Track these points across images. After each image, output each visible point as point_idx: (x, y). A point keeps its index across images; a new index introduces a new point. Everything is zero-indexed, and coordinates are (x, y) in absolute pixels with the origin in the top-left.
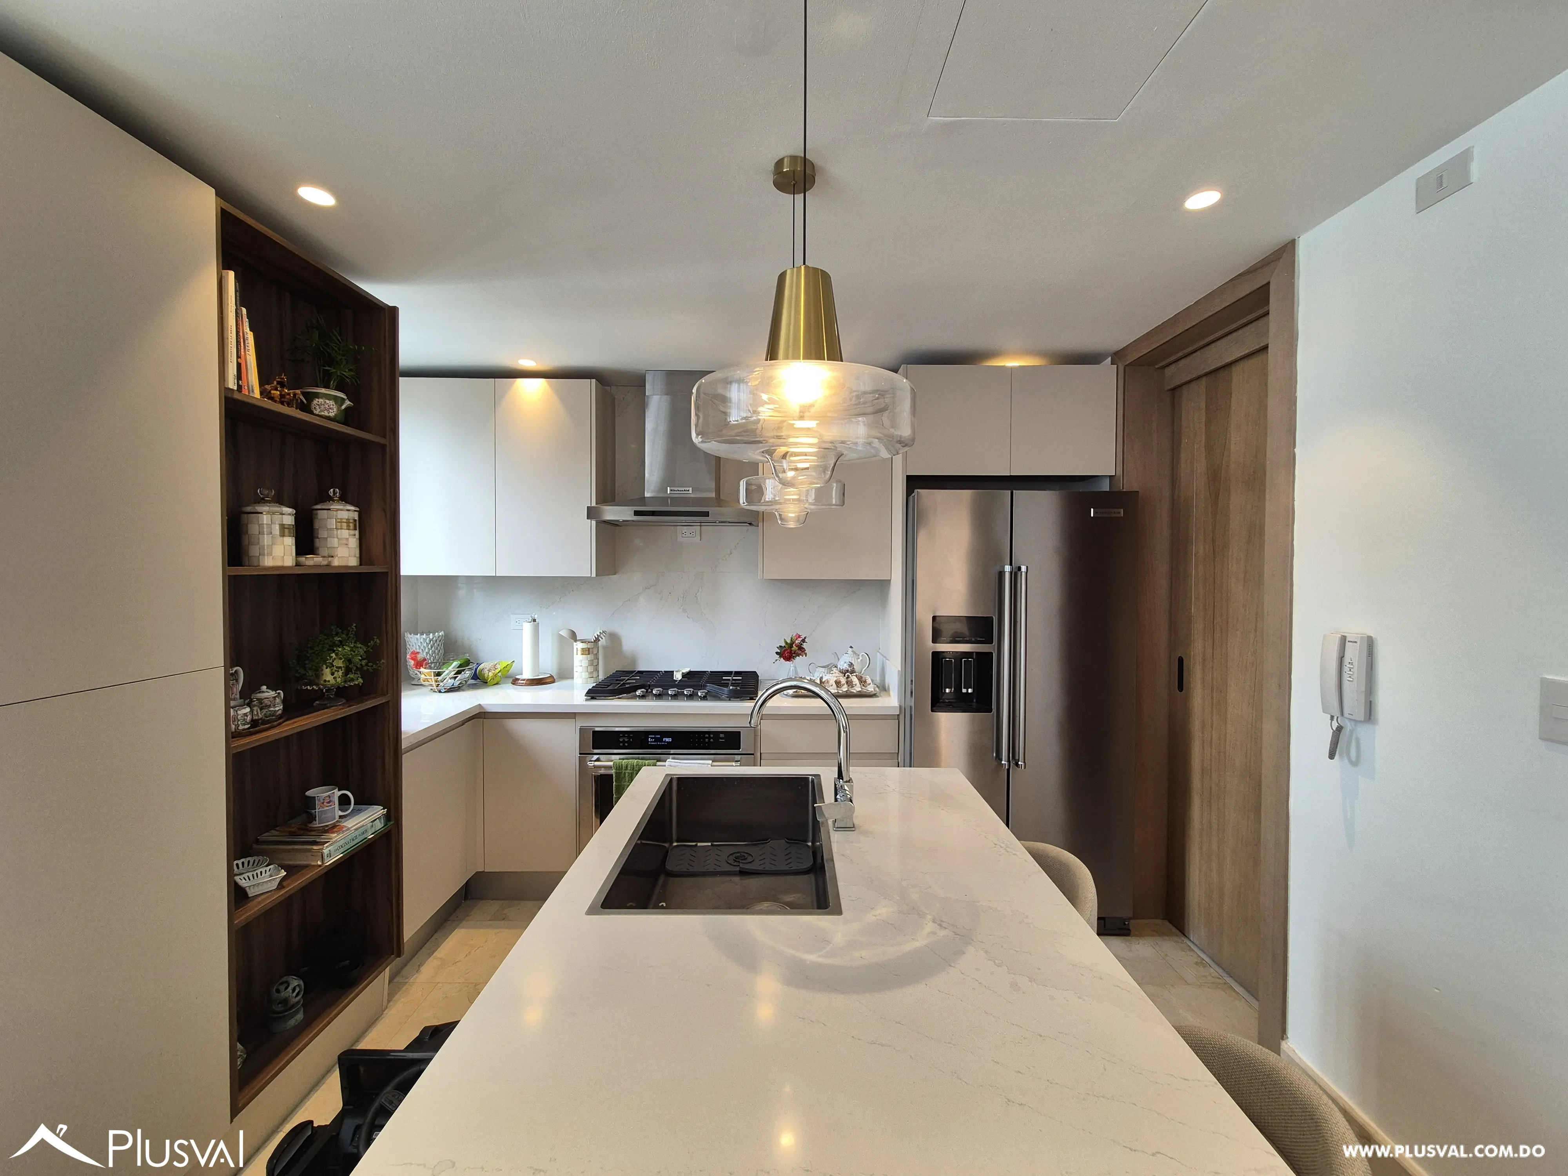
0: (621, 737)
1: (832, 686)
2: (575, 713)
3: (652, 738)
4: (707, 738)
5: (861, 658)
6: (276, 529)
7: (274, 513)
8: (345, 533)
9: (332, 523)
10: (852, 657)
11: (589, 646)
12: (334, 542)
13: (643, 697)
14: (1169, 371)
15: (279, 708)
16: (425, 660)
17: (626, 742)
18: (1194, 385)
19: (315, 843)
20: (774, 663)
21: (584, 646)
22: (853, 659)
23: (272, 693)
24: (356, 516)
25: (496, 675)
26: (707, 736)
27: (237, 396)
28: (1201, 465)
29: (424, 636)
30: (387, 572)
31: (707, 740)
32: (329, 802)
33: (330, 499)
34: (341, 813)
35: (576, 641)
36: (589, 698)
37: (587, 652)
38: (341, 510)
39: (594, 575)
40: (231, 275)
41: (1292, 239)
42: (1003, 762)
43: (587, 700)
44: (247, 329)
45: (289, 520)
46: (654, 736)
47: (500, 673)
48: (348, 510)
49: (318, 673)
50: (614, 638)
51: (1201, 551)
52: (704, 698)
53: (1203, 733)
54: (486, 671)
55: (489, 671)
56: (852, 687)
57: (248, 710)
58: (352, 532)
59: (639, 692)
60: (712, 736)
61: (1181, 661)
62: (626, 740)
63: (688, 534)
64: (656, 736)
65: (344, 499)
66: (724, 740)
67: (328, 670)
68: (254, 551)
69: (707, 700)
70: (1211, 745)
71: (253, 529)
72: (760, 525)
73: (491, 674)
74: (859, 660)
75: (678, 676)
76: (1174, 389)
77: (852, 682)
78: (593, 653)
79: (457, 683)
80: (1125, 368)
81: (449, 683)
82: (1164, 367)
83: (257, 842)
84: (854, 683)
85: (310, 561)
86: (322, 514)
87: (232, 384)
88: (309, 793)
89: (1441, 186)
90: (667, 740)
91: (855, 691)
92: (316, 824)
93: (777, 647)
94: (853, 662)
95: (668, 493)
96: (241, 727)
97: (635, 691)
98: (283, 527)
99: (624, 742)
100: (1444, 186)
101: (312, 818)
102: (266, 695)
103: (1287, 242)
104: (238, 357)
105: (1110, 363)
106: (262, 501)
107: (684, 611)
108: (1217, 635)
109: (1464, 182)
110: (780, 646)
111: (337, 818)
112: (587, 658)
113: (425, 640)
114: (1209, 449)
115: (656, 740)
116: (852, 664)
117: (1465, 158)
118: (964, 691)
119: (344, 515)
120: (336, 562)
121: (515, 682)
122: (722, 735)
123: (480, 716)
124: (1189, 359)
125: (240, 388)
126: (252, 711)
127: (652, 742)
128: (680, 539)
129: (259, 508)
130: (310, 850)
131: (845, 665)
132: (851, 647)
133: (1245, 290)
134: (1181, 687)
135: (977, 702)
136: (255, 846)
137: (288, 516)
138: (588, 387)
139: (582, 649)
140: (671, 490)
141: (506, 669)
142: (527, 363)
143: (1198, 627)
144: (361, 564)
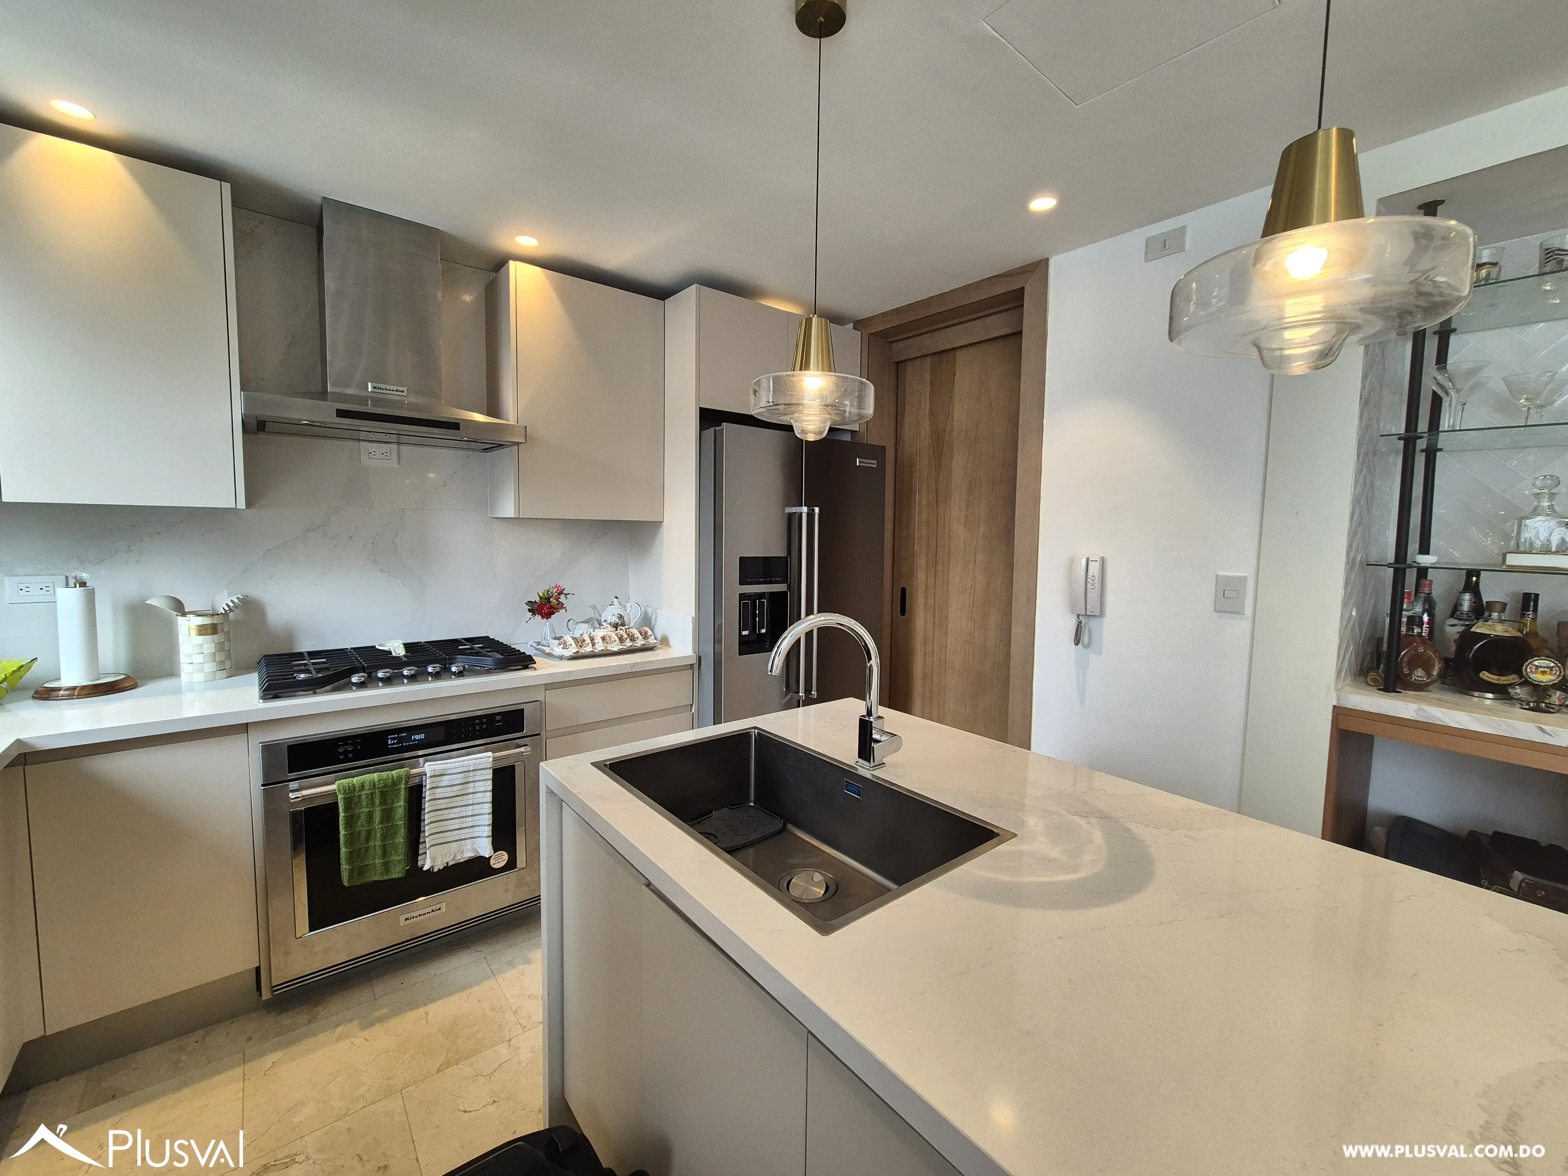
0: (341, 745)
1: (615, 641)
2: (246, 724)
3: (393, 739)
4: (477, 724)
11: (215, 620)
13: (362, 685)
14: (896, 347)
17: (350, 752)
18: (918, 362)
20: (527, 622)
21: (200, 621)
22: (621, 610)
26: (478, 721)
28: (925, 429)
31: (478, 727)
35: (184, 614)
36: (269, 697)
37: (210, 631)
39: (242, 505)
41: (1046, 257)
42: (800, 694)
43: (266, 702)
46: (396, 736)
47: (5, 684)
51: (925, 501)
52: (460, 674)
53: (925, 647)
56: (634, 641)
59: (355, 679)
60: (484, 720)
61: (903, 591)
62: (350, 749)
63: (379, 455)
64: (400, 735)
66: (501, 723)
69: (463, 676)
70: (933, 654)
76: (898, 363)
77: (633, 636)
78: (223, 630)
80: (869, 336)
82: (892, 342)
84: (635, 637)
89: (1165, 247)
90: (417, 737)
91: (638, 645)
93: (526, 603)
94: (622, 614)
95: (370, 390)
97: (350, 676)
99: (346, 752)
100: (1167, 248)
103: (1042, 258)
105: (852, 328)
107: (375, 562)
108: (939, 568)
109: (1180, 248)
110: (528, 602)
112: (214, 641)
114: (932, 414)
115: (400, 740)
116: (621, 616)
117: (1182, 231)
118: (760, 632)
122: (499, 718)
123: (20, 761)
124: (918, 338)
127: (394, 744)
128: (365, 461)
131: (615, 618)
132: (616, 598)
133: (1001, 289)
134: (903, 612)
138: (216, 192)
139: (200, 626)
140: (374, 388)
141: (18, 675)
143: (921, 562)
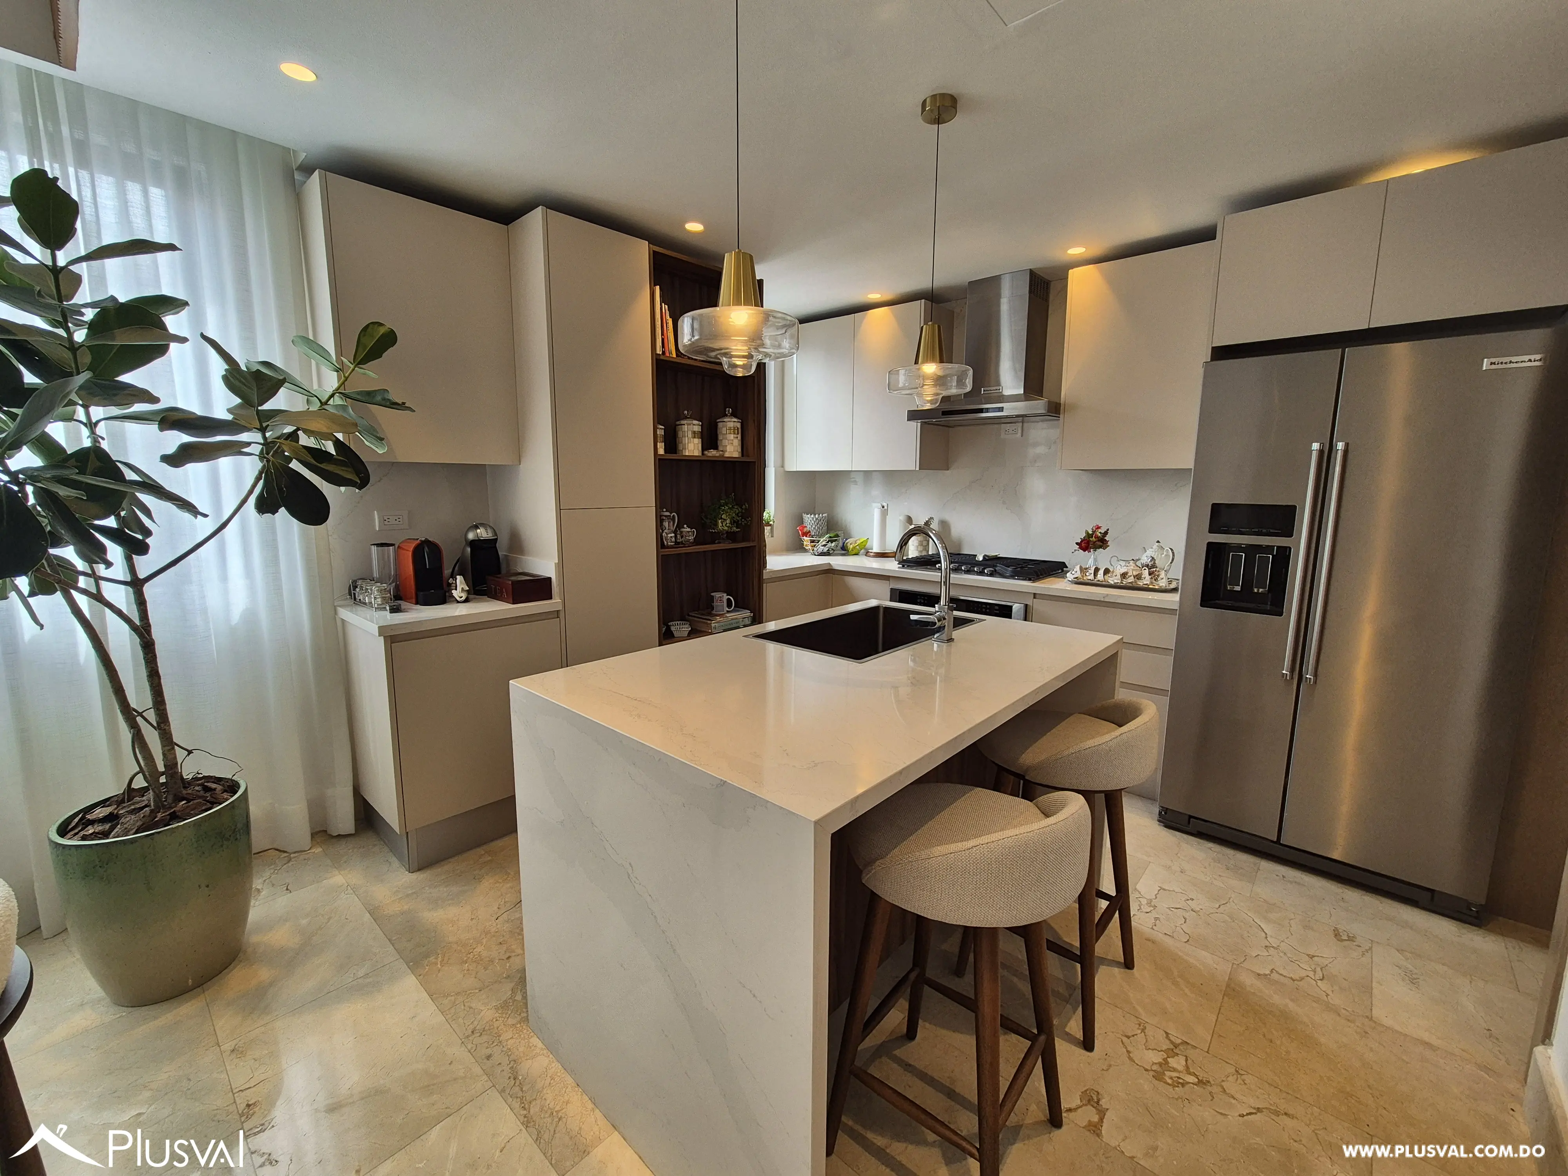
2: (889, 576)
4: (984, 607)
5: (1165, 553)
6: (690, 435)
7: (690, 424)
8: (732, 436)
9: (724, 431)
10: (1155, 552)
12: (725, 442)
15: (691, 538)
16: (810, 532)
19: (710, 620)
20: (1074, 552)
23: (689, 530)
24: (739, 425)
25: (854, 548)
27: (662, 357)
29: (812, 516)
30: (755, 462)
31: (984, 609)
32: (720, 601)
33: (725, 415)
34: (727, 609)
35: (911, 525)
36: (901, 566)
38: (729, 421)
39: (918, 469)
40: (658, 288)
43: (899, 568)
44: (668, 317)
45: (697, 429)
47: (858, 547)
48: (734, 422)
49: (716, 525)
50: (944, 524)
54: (849, 544)
55: (851, 544)
56: (1139, 580)
57: (673, 535)
58: (736, 436)
60: (988, 606)
63: (1011, 431)
65: (734, 415)
67: (720, 521)
68: (680, 447)
71: (680, 434)
72: (1061, 416)
73: (851, 546)
74: (1163, 555)
75: (980, 558)
79: (826, 550)
81: (821, 549)
83: (689, 615)
85: (712, 453)
86: (720, 425)
87: (659, 351)
88: (712, 594)
91: (1141, 584)
92: (714, 612)
93: (1078, 537)
95: (982, 393)
96: (669, 544)
98: (694, 432)
101: (713, 608)
102: (685, 530)
104: (662, 334)
106: (686, 418)
107: (1004, 503)
110: (1082, 536)
111: (725, 612)
113: (813, 518)
116: (1153, 558)
118: (1256, 590)
119: (731, 425)
120: (727, 455)
121: (867, 554)
122: (997, 607)
123: (829, 571)
125: (664, 353)
126: (676, 537)
128: (1003, 436)
129: (683, 422)
130: (707, 623)
132: (1158, 542)
135: (1270, 605)
136: (687, 617)
137: (696, 426)
138: (918, 308)
140: (984, 391)
141: (863, 544)
142: (874, 297)
144: (743, 455)
